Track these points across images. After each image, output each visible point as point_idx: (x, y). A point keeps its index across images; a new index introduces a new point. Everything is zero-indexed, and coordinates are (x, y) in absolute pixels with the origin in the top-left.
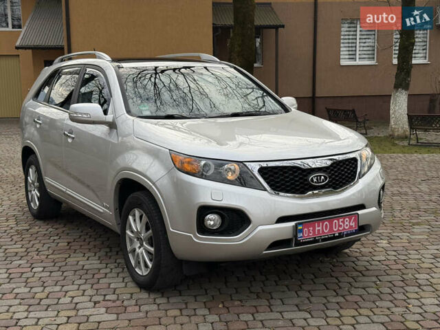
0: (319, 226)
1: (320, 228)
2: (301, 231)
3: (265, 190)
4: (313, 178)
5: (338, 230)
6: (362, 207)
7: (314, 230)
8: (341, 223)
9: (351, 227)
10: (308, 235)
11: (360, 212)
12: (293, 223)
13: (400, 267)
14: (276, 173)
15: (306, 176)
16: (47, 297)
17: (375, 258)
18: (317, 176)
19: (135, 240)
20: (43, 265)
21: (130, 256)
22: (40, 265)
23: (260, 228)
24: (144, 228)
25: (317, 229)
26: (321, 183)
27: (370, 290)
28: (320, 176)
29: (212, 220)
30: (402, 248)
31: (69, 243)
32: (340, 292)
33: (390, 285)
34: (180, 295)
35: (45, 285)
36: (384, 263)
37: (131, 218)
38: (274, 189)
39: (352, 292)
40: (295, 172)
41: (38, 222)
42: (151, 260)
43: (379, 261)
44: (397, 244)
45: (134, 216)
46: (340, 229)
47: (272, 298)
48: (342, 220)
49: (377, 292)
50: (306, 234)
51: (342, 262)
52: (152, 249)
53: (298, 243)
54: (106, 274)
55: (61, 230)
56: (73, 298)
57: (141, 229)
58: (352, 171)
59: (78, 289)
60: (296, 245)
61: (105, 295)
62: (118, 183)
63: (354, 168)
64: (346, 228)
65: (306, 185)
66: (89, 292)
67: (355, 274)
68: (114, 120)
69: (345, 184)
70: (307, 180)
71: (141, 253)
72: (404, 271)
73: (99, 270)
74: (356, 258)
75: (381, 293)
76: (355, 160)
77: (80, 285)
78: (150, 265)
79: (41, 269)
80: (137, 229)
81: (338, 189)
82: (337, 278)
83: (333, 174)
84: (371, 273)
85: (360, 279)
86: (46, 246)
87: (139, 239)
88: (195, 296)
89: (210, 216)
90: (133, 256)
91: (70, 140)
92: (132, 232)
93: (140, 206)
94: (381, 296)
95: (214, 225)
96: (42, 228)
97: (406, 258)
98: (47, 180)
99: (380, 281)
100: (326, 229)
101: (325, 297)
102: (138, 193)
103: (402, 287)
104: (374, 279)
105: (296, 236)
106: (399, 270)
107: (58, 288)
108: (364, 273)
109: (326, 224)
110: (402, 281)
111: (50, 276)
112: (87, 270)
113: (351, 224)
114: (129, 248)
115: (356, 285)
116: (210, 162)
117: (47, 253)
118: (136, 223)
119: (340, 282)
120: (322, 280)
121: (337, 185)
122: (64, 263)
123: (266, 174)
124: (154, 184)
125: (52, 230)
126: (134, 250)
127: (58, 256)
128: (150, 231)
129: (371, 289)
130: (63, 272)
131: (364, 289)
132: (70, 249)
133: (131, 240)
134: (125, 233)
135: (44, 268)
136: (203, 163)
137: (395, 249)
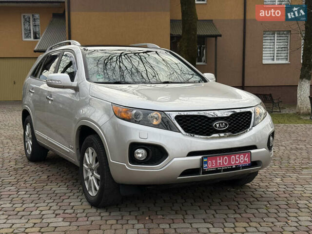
0: (220, 160)
1: (221, 161)
2: (206, 162)
3: (180, 132)
4: (217, 124)
5: (235, 163)
6: (254, 147)
7: (216, 162)
8: (237, 159)
9: (245, 161)
10: (212, 166)
11: (252, 151)
12: (200, 157)
13: (287, 195)
14: (188, 120)
15: (211, 123)
16: (23, 211)
17: (269, 190)
18: (220, 123)
19: (89, 170)
20: (27, 190)
21: (86, 182)
22: (24, 190)
23: (175, 159)
24: (94, 161)
25: (218, 161)
26: (222, 128)
27: (260, 210)
28: (222, 123)
29: (140, 154)
30: (290, 184)
31: (48, 176)
32: (238, 211)
33: (277, 207)
34: (120, 211)
35: (24, 202)
36: (275, 193)
37: (86, 154)
38: (186, 132)
39: (247, 211)
40: (203, 120)
41: (31, 163)
42: (98, 184)
43: (272, 192)
44: (288, 181)
45: (88, 153)
46: (237, 162)
47: (187, 214)
48: (238, 156)
49: (266, 211)
50: (210, 165)
51: (244, 192)
52: (99, 176)
53: (205, 172)
54: (69, 196)
55: (45, 168)
56: (42, 211)
57: (92, 162)
58: (247, 121)
59: (47, 206)
60: (203, 174)
61: (65, 210)
62: (78, 129)
63: (249, 119)
64: (241, 162)
65: (212, 129)
66: (55, 208)
67: (252, 200)
68: (78, 84)
69: (241, 130)
70: (211, 126)
71: (92, 179)
72: (290, 199)
73: (65, 194)
74: (255, 189)
75: (269, 212)
76: (250, 113)
77: (49, 203)
78: (98, 188)
79: (24, 193)
80: (90, 162)
81: (235, 133)
82: (237, 202)
83: (232, 123)
84: (264, 199)
85: (255, 203)
86: (31, 179)
87: (91, 169)
88: (130, 212)
89: (138, 151)
90: (88, 182)
91: (50, 102)
92: (87, 165)
93: (92, 145)
94: (269, 214)
95: (142, 157)
96: (32, 167)
97: (292, 190)
98: (37, 132)
99: (270, 204)
100: (226, 162)
101: (226, 214)
102: (91, 136)
103: (286, 209)
104: (266, 203)
105: (202, 166)
106: (286, 197)
107: (33, 205)
108: (259, 199)
109: (226, 159)
110: (287, 205)
111: (29, 197)
112: (57, 194)
113: (245, 159)
114: (85, 177)
115: (252, 207)
116: (140, 112)
117: (31, 182)
118: (89, 158)
119: (239, 204)
120: (226, 203)
121: (235, 130)
122: (41, 189)
123: (181, 120)
124: (100, 128)
125: (39, 168)
126: (88, 178)
127: (39, 184)
128: (98, 163)
129: (262, 210)
130: (39, 195)
131: (257, 209)
132: (48, 180)
133: (87, 171)
134: (82, 166)
135: (27, 191)
136: (134, 111)
137: (286, 184)
